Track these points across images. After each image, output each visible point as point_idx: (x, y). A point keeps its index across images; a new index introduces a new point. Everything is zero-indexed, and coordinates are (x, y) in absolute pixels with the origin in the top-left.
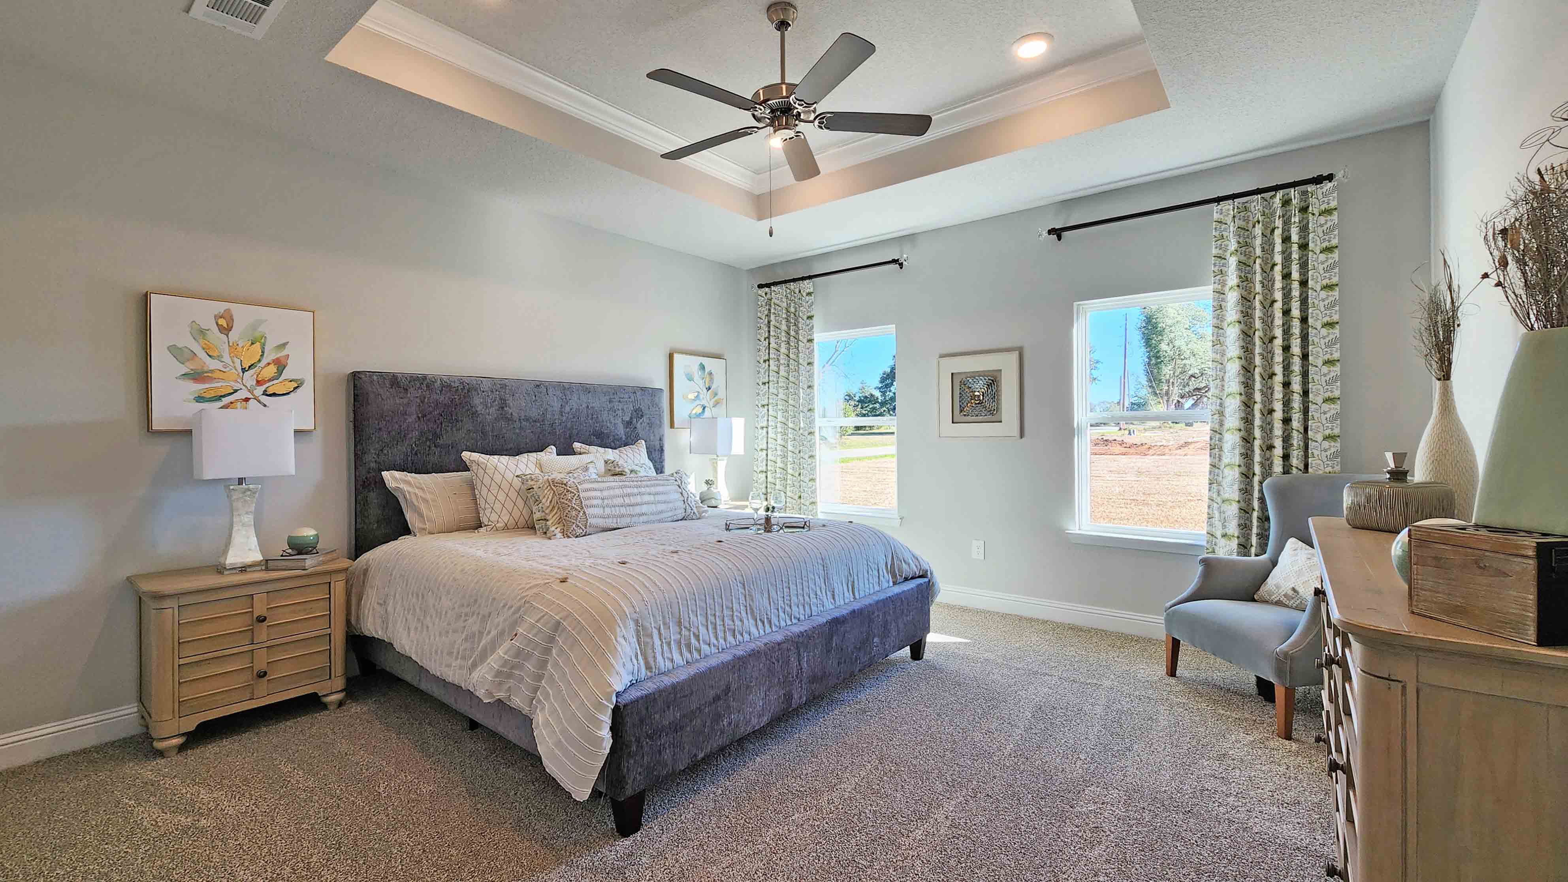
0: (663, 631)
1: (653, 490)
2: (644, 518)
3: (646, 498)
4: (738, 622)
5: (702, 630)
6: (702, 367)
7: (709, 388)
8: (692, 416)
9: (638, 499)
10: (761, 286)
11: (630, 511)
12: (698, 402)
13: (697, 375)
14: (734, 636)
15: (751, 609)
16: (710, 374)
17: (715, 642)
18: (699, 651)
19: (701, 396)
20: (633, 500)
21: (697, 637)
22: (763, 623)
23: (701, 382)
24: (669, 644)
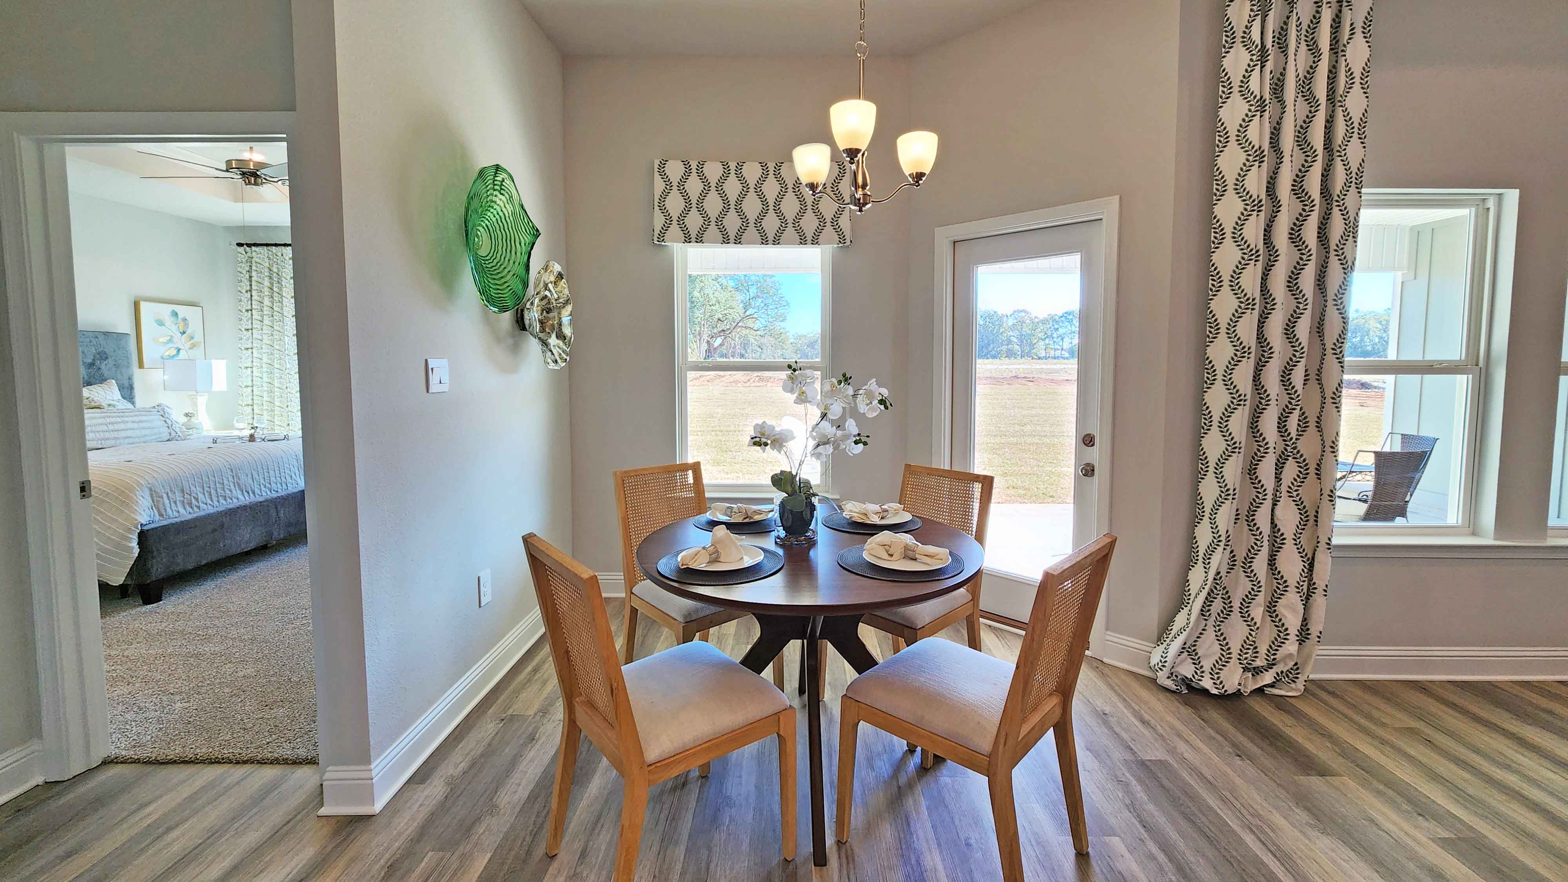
0: (170, 495)
1: (137, 419)
2: (131, 440)
3: (130, 425)
4: (228, 492)
5: (201, 496)
6: (175, 314)
7: (184, 333)
8: (164, 357)
9: (122, 426)
10: (240, 245)
11: (116, 434)
12: (171, 345)
13: (168, 320)
14: (225, 500)
15: (239, 485)
16: (185, 320)
17: (211, 503)
18: (199, 507)
19: (175, 340)
20: (116, 427)
21: (197, 499)
22: (248, 493)
23: (174, 328)
24: (175, 502)
